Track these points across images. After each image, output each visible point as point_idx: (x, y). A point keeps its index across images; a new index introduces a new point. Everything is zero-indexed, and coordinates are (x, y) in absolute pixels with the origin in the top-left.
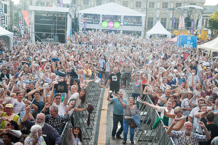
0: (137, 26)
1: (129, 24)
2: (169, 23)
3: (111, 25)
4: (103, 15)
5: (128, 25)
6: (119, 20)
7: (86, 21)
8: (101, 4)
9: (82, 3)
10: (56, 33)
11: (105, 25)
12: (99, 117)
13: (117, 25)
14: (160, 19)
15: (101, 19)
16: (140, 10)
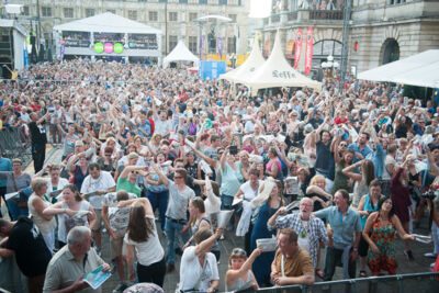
0: (150, 49)
1: (138, 45)
3: (109, 47)
4: (95, 33)
5: (136, 48)
6: (122, 41)
7: (68, 42)
8: (93, 15)
9: (62, 14)
11: (99, 48)
13: (118, 49)
14: (188, 37)
15: (92, 39)
16: (156, 24)
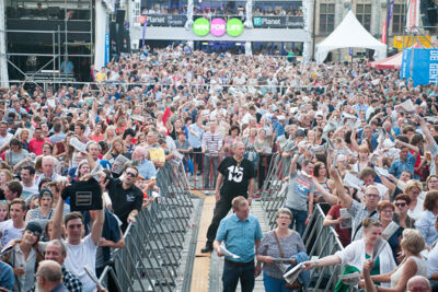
0: (290, 27)
1: (270, 22)
2: (379, 17)
3: (219, 26)
4: (196, 2)
5: (265, 26)
6: (241, 14)
7: (149, 18)
10: (66, 55)
11: (201, 28)
12: (188, 276)
14: (354, 6)
15: (190, 13)
